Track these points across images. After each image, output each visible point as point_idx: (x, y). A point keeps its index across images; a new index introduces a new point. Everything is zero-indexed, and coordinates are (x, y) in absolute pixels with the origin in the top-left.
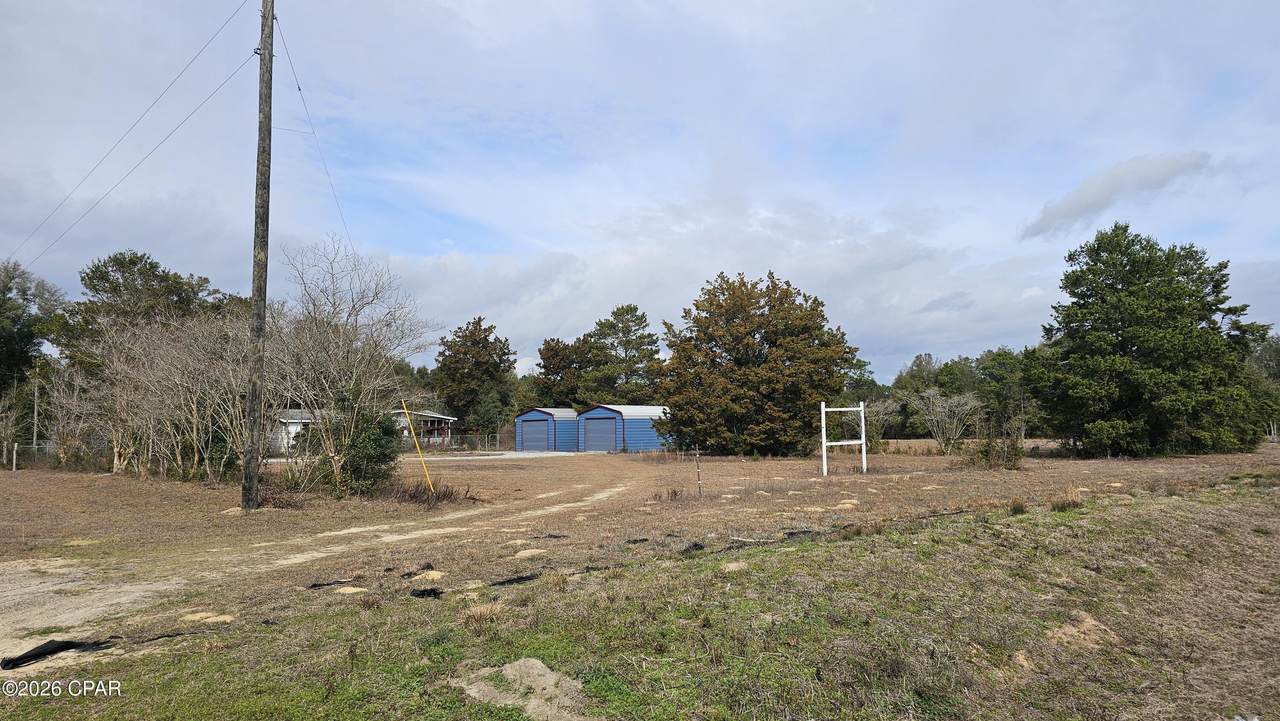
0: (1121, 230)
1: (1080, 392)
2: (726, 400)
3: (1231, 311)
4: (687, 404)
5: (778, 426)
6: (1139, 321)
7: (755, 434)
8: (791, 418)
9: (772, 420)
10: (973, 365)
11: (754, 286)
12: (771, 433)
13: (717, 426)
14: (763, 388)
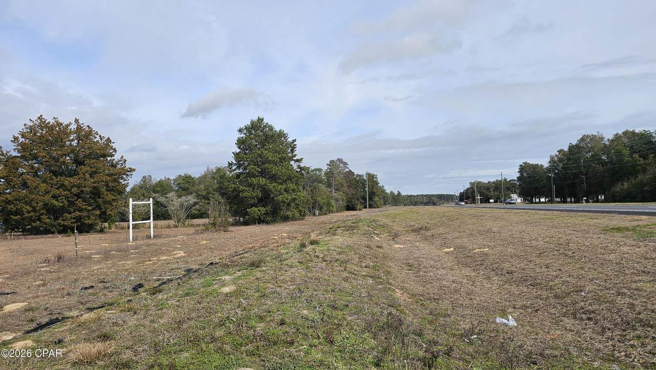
0: (260, 120)
1: (246, 194)
2: (47, 198)
3: (298, 161)
4: (16, 200)
5: (85, 214)
6: (270, 162)
7: (67, 219)
8: (93, 209)
9: (81, 210)
10: (172, 182)
11: (68, 126)
12: (79, 219)
13: (41, 215)
14: (75, 190)
